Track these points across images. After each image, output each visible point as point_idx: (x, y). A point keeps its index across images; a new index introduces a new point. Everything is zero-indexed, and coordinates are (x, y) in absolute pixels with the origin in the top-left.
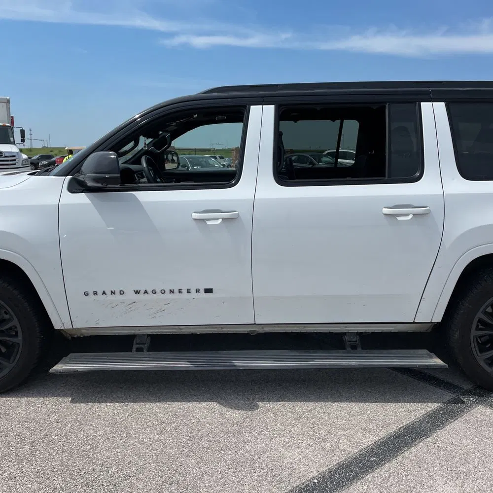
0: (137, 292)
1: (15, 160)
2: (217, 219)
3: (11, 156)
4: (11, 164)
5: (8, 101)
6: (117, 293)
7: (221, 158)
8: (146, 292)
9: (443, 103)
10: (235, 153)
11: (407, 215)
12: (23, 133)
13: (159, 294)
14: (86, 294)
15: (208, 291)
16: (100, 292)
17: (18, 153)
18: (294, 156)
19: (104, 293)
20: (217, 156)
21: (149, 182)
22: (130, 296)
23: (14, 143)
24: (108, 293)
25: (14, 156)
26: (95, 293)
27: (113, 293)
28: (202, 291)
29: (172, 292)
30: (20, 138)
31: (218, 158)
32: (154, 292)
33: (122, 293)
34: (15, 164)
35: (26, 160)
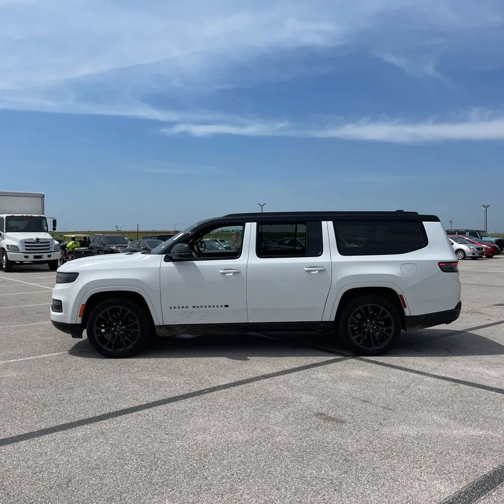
0: (194, 307)
1: (49, 246)
2: (231, 273)
3: (45, 243)
4: (46, 249)
5: (43, 196)
6: (185, 307)
7: (222, 241)
8: (198, 307)
9: (332, 222)
10: (235, 237)
11: (316, 271)
12: (55, 222)
13: (204, 308)
14: (171, 308)
15: (226, 306)
16: (177, 307)
17: (51, 239)
18: (288, 240)
19: (179, 307)
20: (218, 240)
21: (198, 257)
22: (190, 309)
23: (47, 231)
24: (181, 307)
25: (49, 242)
26: (175, 308)
27: (183, 307)
28: (224, 306)
29: (210, 307)
30: (52, 227)
31: (218, 241)
32: (202, 307)
33: (187, 307)
34: (49, 249)
35: (58, 245)
